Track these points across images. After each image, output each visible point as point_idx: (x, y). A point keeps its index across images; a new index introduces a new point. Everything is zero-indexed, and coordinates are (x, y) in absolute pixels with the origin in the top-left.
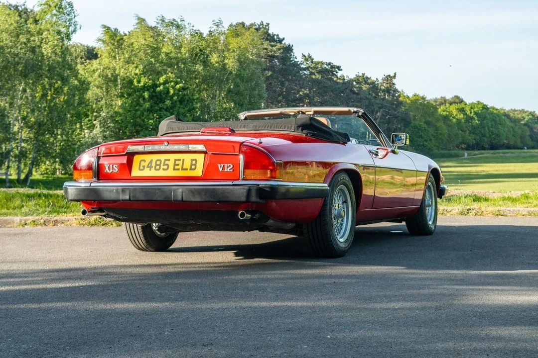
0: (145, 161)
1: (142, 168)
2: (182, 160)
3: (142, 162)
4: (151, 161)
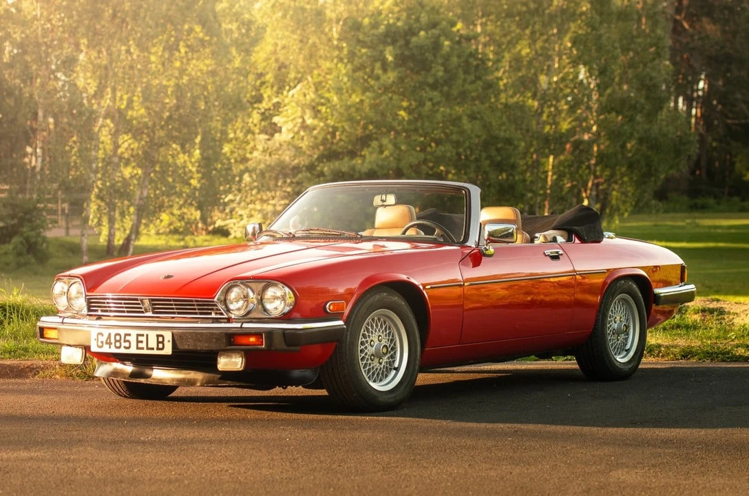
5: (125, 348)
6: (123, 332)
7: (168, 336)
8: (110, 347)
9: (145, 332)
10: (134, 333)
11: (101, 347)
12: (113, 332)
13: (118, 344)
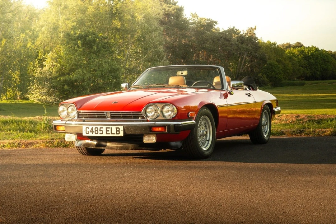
5: (100, 134)
6: (99, 127)
7: (121, 128)
8: (93, 134)
9: (110, 127)
10: (105, 127)
11: (88, 133)
12: (94, 127)
13: (96, 132)
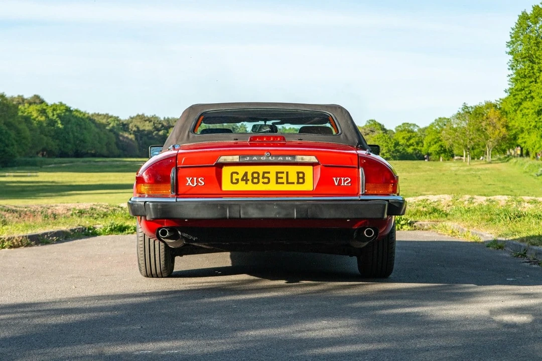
0: (237, 173)
1: (234, 181)
2: (285, 173)
3: (234, 175)
4: (246, 174)
